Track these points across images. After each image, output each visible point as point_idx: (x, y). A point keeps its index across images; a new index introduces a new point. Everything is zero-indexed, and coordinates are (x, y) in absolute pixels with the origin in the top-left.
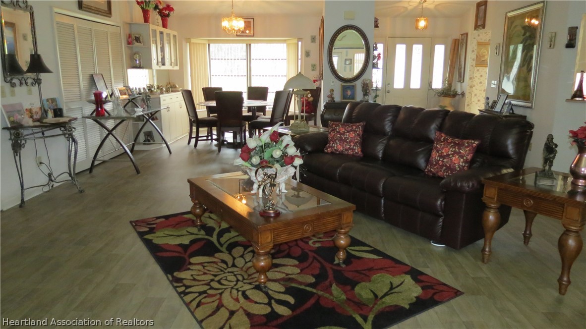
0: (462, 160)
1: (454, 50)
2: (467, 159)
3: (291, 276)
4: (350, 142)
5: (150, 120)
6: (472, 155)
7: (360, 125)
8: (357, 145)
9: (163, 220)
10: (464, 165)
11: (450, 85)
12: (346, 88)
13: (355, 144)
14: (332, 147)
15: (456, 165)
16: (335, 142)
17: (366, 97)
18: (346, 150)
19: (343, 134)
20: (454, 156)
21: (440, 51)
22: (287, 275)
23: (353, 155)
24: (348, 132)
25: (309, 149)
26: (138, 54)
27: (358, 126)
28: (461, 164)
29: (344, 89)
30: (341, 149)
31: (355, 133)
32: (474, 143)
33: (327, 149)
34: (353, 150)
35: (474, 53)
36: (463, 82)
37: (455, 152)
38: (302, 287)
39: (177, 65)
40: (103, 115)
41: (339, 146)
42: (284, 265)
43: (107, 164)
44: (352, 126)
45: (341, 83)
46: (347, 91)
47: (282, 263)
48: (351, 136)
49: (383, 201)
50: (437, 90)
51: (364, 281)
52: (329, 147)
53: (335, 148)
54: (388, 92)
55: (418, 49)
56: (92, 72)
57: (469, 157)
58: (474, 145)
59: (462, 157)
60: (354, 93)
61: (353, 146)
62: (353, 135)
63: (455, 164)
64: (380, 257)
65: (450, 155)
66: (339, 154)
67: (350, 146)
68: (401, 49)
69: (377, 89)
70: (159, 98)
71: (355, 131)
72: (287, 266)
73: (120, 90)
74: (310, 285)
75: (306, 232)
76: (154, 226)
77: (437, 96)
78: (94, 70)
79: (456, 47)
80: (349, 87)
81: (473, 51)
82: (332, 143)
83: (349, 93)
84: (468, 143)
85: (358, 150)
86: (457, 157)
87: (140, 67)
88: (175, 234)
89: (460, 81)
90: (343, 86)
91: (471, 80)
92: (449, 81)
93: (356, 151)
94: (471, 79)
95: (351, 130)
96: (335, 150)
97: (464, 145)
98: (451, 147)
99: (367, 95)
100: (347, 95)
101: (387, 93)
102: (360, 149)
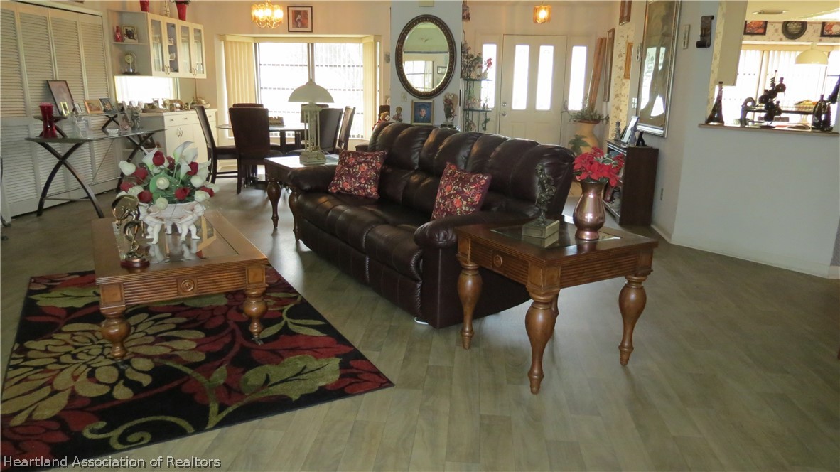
0: (465, 203)
1: (599, 54)
2: (472, 202)
3: (176, 353)
4: (360, 178)
5: (142, 147)
6: (480, 196)
7: (378, 155)
8: (371, 183)
9: (77, 276)
10: (467, 210)
11: (592, 106)
12: (419, 106)
13: (367, 181)
14: (337, 185)
15: (458, 209)
16: (340, 178)
17: (450, 120)
18: (355, 190)
19: (352, 167)
20: (455, 197)
21: (580, 56)
22: (174, 350)
23: (366, 197)
24: (360, 163)
25: (307, 187)
26: (131, 55)
27: (375, 156)
28: (464, 208)
29: (417, 107)
30: (349, 187)
31: (368, 166)
32: (482, 179)
33: (330, 188)
34: (364, 189)
35: (621, 58)
36: (608, 100)
37: (458, 192)
38: (180, 367)
39: (203, 73)
40: (54, 136)
41: (346, 183)
42: (180, 339)
43: (74, 206)
44: (367, 155)
45: (413, 98)
46: (420, 111)
47: (182, 336)
48: (362, 170)
49: (367, 259)
50: (574, 112)
51: (270, 363)
52: (334, 185)
53: (341, 186)
54: (504, 115)
55: (547, 53)
56: (49, 78)
57: (476, 199)
58: (483, 181)
59: (466, 199)
60: (430, 113)
61: (365, 184)
62: (366, 167)
63: (456, 208)
64: (323, 335)
65: (451, 195)
66: (348, 195)
67: (361, 183)
68: (522, 52)
69: (485, 110)
70: (163, 117)
71: (368, 163)
72: (185, 339)
73: (88, 104)
74: (193, 366)
75: (184, 291)
76: (58, 284)
77: (572, 120)
78: (53, 76)
79: (602, 50)
80: (423, 105)
81: (620, 56)
82: (336, 179)
83: (423, 113)
84: (474, 179)
85: (371, 189)
86: (459, 198)
87: (133, 74)
88: (73, 295)
89: (604, 100)
90: (415, 103)
91: (618, 98)
92: (590, 100)
93: (369, 191)
94: (617, 96)
95: (364, 162)
96: (341, 188)
97: (469, 181)
98: (454, 185)
99: (451, 116)
100: (421, 116)
101: (502, 117)
102: (374, 189)
